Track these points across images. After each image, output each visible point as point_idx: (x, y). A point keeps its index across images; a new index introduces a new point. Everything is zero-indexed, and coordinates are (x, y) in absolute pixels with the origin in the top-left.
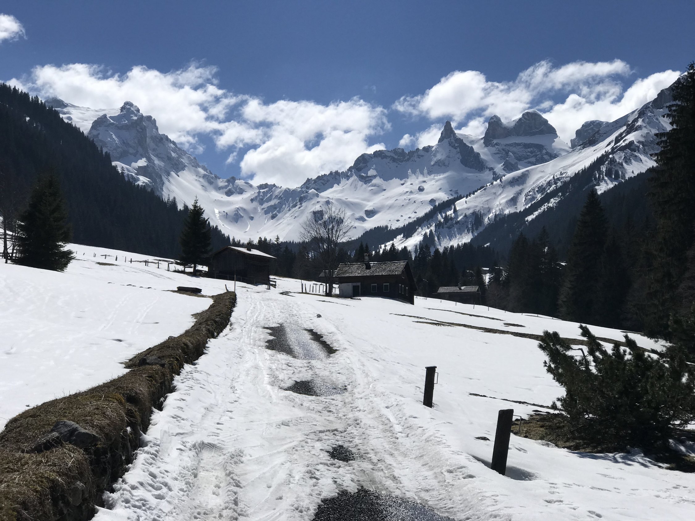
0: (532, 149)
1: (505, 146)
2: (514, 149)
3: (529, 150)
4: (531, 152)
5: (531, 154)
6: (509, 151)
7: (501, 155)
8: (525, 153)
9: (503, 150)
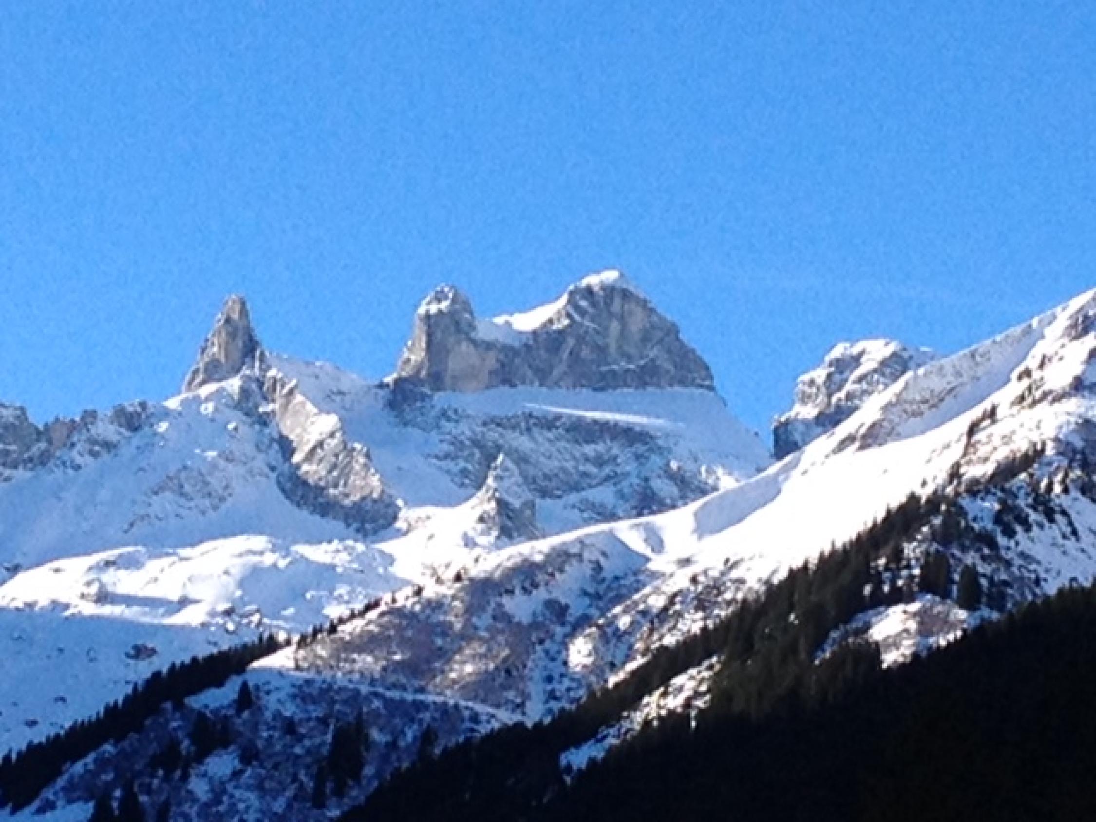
0: (600, 447)
1: (485, 424)
2: (523, 443)
3: (589, 450)
4: (599, 462)
5: (594, 470)
6: (499, 448)
7: (462, 464)
8: (570, 465)
9: (476, 443)
